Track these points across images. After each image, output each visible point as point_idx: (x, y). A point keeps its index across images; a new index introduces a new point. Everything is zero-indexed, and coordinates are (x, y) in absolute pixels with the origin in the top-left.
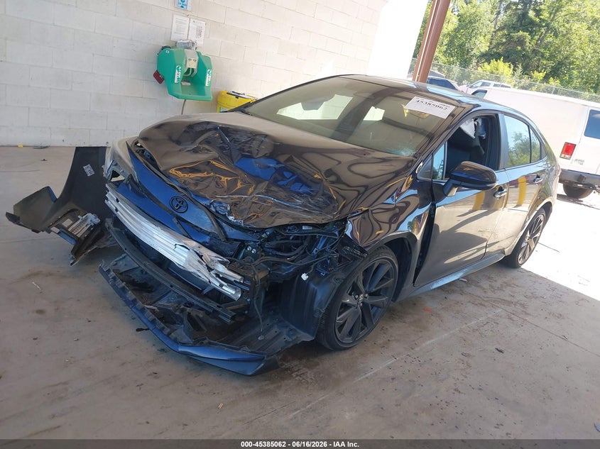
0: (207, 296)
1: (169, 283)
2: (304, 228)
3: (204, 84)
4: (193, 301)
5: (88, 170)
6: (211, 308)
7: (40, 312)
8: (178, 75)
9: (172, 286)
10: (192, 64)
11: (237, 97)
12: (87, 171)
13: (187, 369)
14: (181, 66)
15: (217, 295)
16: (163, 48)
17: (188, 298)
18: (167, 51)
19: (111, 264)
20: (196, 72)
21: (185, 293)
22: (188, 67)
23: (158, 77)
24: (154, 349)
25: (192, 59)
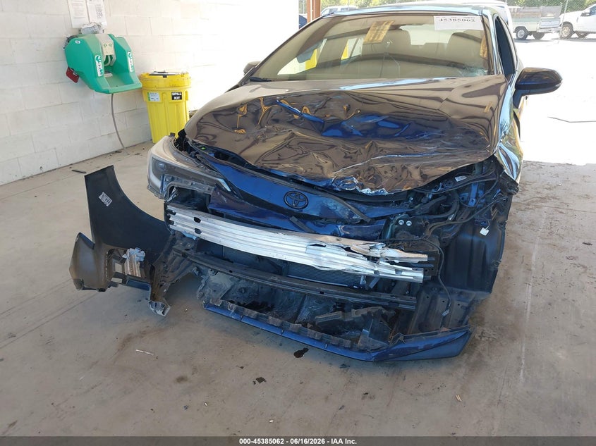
0: (376, 289)
1: (317, 290)
2: (458, 179)
3: (128, 71)
4: (360, 300)
5: (105, 199)
6: (385, 300)
7: (181, 379)
8: (100, 66)
9: (322, 293)
10: (110, 51)
11: (165, 76)
12: (103, 201)
13: (387, 375)
14: (99, 54)
15: (387, 285)
16: (69, 40)
17: (350, 299)
18: (77, 42)
19: (197, 296)
20: (114, 58)
21: (344, 295)
22: (105, 54)
23: (73, 75)
24: (335, 369)
25: (108, 44)
